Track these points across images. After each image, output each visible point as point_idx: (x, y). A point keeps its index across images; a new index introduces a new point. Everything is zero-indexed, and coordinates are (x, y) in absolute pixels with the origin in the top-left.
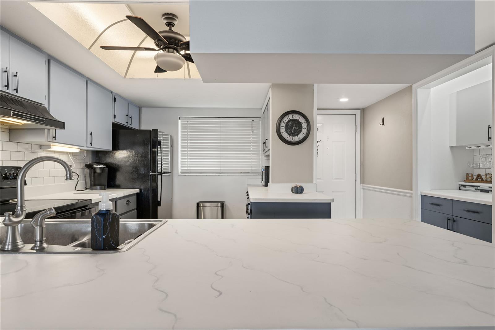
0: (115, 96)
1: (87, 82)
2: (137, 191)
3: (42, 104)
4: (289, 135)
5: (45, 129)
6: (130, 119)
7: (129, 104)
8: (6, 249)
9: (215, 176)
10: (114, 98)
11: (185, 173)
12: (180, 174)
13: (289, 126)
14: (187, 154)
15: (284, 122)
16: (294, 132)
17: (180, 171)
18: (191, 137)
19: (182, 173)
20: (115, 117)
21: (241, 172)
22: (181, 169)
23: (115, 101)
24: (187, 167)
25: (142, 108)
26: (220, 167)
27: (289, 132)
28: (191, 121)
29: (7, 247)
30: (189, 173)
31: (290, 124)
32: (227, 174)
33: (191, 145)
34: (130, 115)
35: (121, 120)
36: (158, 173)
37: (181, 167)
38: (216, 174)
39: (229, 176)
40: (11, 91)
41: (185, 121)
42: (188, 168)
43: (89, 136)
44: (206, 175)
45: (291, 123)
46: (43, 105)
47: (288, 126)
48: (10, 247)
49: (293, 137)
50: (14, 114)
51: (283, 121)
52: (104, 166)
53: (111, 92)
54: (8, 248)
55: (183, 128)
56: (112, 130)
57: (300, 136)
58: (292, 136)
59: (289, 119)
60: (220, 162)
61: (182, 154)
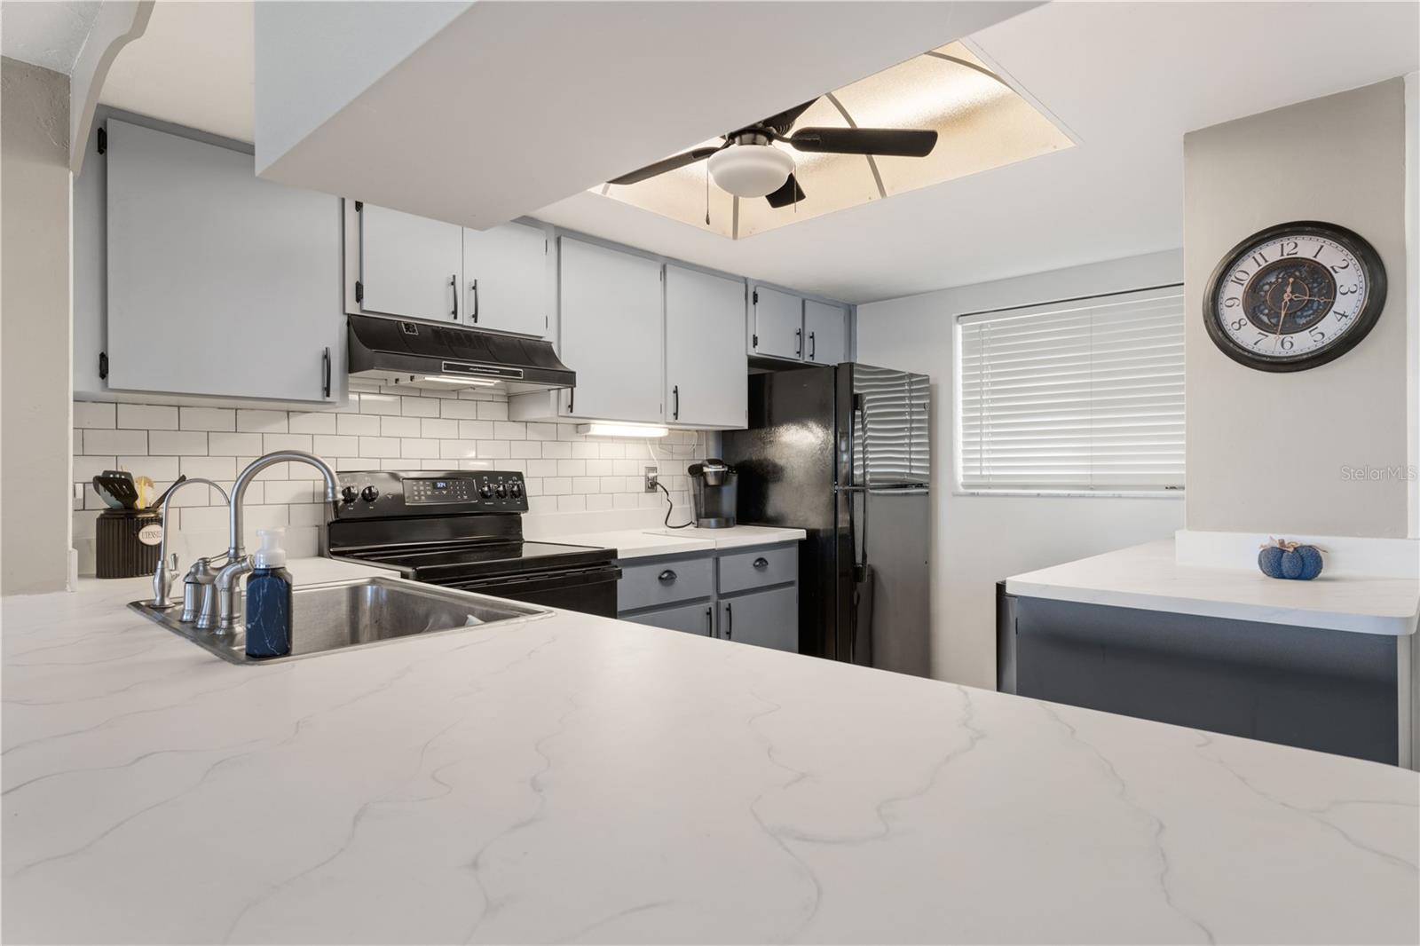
0: (755, 288)
1: (664, 268)
2: (801, 534)
3: (541, 337)
4: (1266, 328)
5: (549, 390)
6: (807, 341)
7: (808, 304)
8: (199, 626)
9: (1069, 496)
10: (754, 292)
11: (976, 490)
12: (962, 490)
13: (1266, 292)
14: (981, 426)
15: (1239, 281)
16: (1291, 316)
17: (960, 479)
18: (993, 375)
19: (966, 486)
20: (755, 344)
21: (1172, 483)
22: (964, 476)
23: (755, 300)
24: (981, 468)
25: (858, 307)
26: (1092, 467)
27: (1265, 319)
28: (993, 325)
29: (200, 622)
30: (989, 487)
31: (1270, 284)
32: (1111, 493)
33: (994, 400)
34: (808, 331)
35: (779, 346)
36: (856, 486)
37: (965, 468)
38: (1082, 492)
39: (1120, 497)
40: (465, 320)
41: (975, 327)
42: (984, 473)
43: (671, 396)
44: (1038, 495)
45: (1273, 280)
46: (543, 339)
47: (1262, 293)
48: (205, 623)
49: (1288, 338)
50: (449, 367)
51: (1236, 273)
52: (723, 467)
53: (743, 280)
54: (202, 625)
55: (968, 348)
56: (750, 377)
57: (1321, 326)
58: (1281, 334)
59: (1264, 264)
60: (1092, 449)
61: (965, 427)
